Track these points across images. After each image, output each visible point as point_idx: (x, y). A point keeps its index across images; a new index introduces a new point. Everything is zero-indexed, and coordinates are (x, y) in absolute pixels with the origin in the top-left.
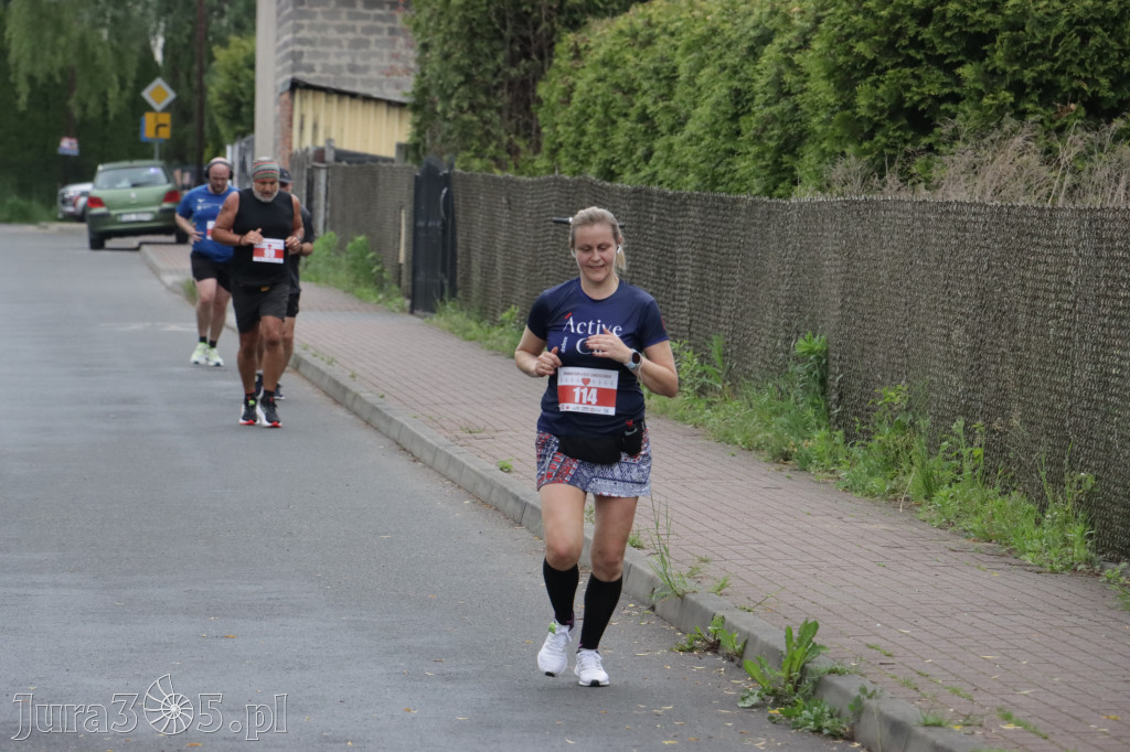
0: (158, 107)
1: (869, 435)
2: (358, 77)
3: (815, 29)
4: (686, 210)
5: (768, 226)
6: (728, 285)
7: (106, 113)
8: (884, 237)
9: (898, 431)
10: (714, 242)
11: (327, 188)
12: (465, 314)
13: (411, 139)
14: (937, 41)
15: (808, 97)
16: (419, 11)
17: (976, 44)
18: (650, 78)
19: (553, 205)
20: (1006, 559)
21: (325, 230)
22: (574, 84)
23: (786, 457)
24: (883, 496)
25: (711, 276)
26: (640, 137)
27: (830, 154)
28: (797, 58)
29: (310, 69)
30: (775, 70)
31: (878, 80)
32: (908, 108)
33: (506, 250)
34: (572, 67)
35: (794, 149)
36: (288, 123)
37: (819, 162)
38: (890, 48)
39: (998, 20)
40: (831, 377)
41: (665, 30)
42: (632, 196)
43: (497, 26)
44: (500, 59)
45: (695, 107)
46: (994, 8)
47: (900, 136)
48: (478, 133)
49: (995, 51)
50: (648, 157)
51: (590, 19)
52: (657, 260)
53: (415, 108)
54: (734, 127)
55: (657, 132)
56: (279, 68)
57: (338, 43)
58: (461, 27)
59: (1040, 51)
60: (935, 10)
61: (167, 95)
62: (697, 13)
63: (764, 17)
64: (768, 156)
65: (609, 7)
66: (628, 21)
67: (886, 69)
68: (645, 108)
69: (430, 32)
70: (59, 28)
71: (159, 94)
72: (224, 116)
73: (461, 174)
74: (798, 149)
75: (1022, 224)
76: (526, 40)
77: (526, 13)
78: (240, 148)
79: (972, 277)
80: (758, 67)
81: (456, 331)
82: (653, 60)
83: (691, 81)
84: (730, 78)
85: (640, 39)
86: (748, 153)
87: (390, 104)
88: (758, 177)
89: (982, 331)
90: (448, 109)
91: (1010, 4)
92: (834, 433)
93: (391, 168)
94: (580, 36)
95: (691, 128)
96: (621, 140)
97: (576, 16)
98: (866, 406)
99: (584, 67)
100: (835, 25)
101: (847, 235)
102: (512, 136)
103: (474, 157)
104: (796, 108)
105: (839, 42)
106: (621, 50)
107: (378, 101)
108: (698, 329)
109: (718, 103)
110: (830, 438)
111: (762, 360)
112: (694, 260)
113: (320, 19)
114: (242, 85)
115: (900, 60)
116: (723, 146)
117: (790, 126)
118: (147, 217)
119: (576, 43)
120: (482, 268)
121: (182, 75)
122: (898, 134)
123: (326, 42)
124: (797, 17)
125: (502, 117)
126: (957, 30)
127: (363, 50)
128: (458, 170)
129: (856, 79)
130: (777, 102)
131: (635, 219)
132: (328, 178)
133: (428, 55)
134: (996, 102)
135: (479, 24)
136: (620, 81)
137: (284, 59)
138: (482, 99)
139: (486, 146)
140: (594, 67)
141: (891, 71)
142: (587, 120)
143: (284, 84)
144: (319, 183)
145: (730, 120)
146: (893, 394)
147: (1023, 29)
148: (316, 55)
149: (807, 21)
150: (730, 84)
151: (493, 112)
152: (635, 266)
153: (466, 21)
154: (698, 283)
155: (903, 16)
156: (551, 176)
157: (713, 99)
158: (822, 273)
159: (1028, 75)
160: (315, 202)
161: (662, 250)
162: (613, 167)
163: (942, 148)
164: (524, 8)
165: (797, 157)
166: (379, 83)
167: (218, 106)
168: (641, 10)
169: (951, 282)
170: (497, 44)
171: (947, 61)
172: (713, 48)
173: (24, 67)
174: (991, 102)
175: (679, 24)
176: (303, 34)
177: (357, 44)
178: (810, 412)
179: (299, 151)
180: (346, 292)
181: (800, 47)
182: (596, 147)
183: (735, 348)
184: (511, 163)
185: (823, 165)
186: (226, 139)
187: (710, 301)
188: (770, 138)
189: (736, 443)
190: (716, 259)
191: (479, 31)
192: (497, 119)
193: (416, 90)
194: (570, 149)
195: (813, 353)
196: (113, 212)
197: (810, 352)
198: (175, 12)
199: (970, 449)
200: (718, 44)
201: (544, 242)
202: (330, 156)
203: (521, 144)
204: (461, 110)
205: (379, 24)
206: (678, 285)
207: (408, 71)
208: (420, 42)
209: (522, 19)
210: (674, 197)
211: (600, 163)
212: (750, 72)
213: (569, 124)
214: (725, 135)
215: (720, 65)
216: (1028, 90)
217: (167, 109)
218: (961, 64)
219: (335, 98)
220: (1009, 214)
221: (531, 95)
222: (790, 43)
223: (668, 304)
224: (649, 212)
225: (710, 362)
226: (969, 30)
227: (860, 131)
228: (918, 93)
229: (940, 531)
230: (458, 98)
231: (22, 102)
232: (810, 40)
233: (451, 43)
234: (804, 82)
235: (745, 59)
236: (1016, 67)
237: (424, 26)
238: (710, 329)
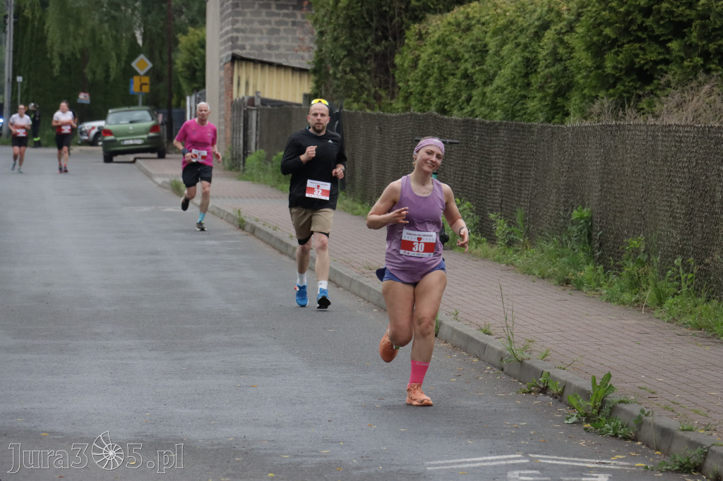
0: (142, 73)
1: (620, 268)
2: (273, 52)
3: (577, 20)
4: (498, 132)
5: (552, 141)
6: (526, 178)
7: (107, 76)
8: (629, 147)
9: (639, 265)
10: (517, 152)
11: (257, 122)
12: (352, 199)
13: (312, 91)
14: (655, 26)
15: (574, 62)
16: (317, 11)
17: (679, 28)
18: (470, 51)
19: (410, 130)
20: (711, 340)
21: (256, 149)
22: (419, 55)
23: (567, 282)
24: (631, 305)
25: (515, 172)
26: (463, 88)
27: (589, 97)
28: (566, 38)
29: (243, 48)
30: (552, 45)
31: (619, 51)
32: (637, 68)
33: (378, 159)
34: (418, 45)
35: (565, 94)
36: (230, 82)
37: (582, 102)
38: (625, 31)
39: (693, 13)
40: (594, 233)
41: (478, 21)
42: (462, 124)
43: (367, 20)
44: (369, 41)
45: (500, 70)
46: (690, 6)
47: (632, 85)
48: (356, 86)
49: (691, 33)
50: (469, 100)
51: (428, 15)
52: (479, 164)
53: (315, 72)
54: (526, 81)
55: (475, 85)
56: (223, 47)
57: (261, 31)
58: (345, 20)
59: (720, 32)
60: (654, 8)
61: (147, 65)
62: (499, 11)
63: (544, 13)
64: (548, 99)
65: (437, 7)
66: (454, 16)
67: (624, 44)
68: (466, 70)
69: (325, 24)
70: (78, 23)
71: (142, 64)
72: (186, 78)
73: (348, 113)
74: (567, 94)
75: (718, 137)
76: (386, 29)
77: (386, 11)
78: (196, 97)
79: (686, 170)
80: (541, 44)
81: (347, 210)
82: (471, 40)
83: (497, 53)
84: (523, 51)
85: (462, 27)
86: (535, 97)
87: (294, 69)
88: (541, 112)
89: (693, 203)
90: (337, 72)
91: (700, 3)
92: (597, 267)
93: (301, 109)
94: (422, 25)
95: (498, 82)
96: (451, 90)
97: (416, 13)
98: (617, 250)
99: (425, 45)
100: (591, 17)
101: (604, 146)
102: (377, 88)
103: (354, 102)
104: (566, 69)
105: (593, 28)
106: (450, 34)
107: (286, 68)
108: (506, 205)
109: (516, 66)
110: (595, 270)
111: (549, 224)
112: (503, 163)
113: (248, 17)
114: (197, 58)
115: (632, 39)
116: (519, 93)
117: (561, 80)
118: (140, 142)
119: (420, 30)
120: (363, 170)
121: (157, 53)
122: (631, 84)
123: (253, 31)
124: (565, 13)
125: (370, 76)
126: (667, 20)
127: (276, 36)
128: (345, 110)
129: (605, 50)
130: (554, 65)
131: (465, 138)
132: (257, 115)
133: (324, 38)
134: (692, 64)
135: (356, 19)
136: (449, 53)
137: (225, 42)
138: (358, 65)
139: (361, 95)
140: (432, 45)
141: (626, 46)
142: (428, 78)
143: (227, 57)
144: (251, 120)
145: (523, 77)
146: (635, 242)
147: (709, 18)
148: (246, 39)
149: (572, 15)
150: (523, 55)
151: (365, 73)
152: (465, 168)
153: (348, 17)
154: (507, 177)
155: (633, 12)
156: (408, 113)
157: (512, 64)
158: (588, 170)
159: (712, 47)
160: (250, 131)
161: (482, 157)
162: (446, 107)
163: (658, 92)
164: (384, 8)
165: (568, 99)
166: (286, 56)
167: (182, 72)
168: (462, 9)
169: (672, 174)
170: (367, 31)
171: (662, 39)
172: (511, 33)
173: (56, 49)
174: (688, 64)
175: (488, 17)
176: (238, 26)
177: (272, 32)
178: (582, 254)
179: (238, 99)
180: (272, 187)
181: (567, 32)
182: (434, 95)
183: (531, 216)
184: (376, 105)
185: (584, 104)
186: (186, 92)
187: (514, 188)
188: (550, 88)
189: (534, 274)
190: (518, 162)
191: (356, 23)
192: (368, 77)
193: (316, 60)
194: (417, 96)
195: (583, 219)
196: (119, 139)
197: (581, 218)
198: (153, 13)
199: (685, 275)
200: (515, 30)
201: (404, 153)
202: (258, 102)
203: (383, 93)
204: (345, 73)
205: (286, 19)
206: (493, 179)
207: (309, 49)
208: (319, 30)
209: (383, 15)
210: (490, 125)
211: (437, 105)
212: (536, 47)
213: (416, 81)
214: (520, 87)
215: (516, 43)
216: (712, 56)
217: (146, 74)
218: (670, 40)
219: (259, 66)
220: (709, 131)
221: (389, 63)
222: (561, 29)
223: (487, 190)
224: (473, 134)
225: (516, 225)
226: (675, 19)
227: (607, 82)
228: (643, 59)
229: (669, 324)
230: (344, 65)
231: (56, 70)
232: (573, 27)
233: (338, 31)
234: (571, 53)
235: (532, 39)
236: (704, 42)
237: (321, 20)
238: (514, 206)
